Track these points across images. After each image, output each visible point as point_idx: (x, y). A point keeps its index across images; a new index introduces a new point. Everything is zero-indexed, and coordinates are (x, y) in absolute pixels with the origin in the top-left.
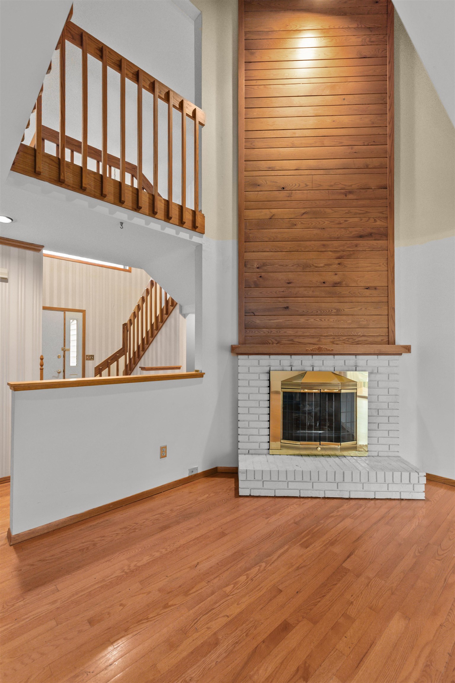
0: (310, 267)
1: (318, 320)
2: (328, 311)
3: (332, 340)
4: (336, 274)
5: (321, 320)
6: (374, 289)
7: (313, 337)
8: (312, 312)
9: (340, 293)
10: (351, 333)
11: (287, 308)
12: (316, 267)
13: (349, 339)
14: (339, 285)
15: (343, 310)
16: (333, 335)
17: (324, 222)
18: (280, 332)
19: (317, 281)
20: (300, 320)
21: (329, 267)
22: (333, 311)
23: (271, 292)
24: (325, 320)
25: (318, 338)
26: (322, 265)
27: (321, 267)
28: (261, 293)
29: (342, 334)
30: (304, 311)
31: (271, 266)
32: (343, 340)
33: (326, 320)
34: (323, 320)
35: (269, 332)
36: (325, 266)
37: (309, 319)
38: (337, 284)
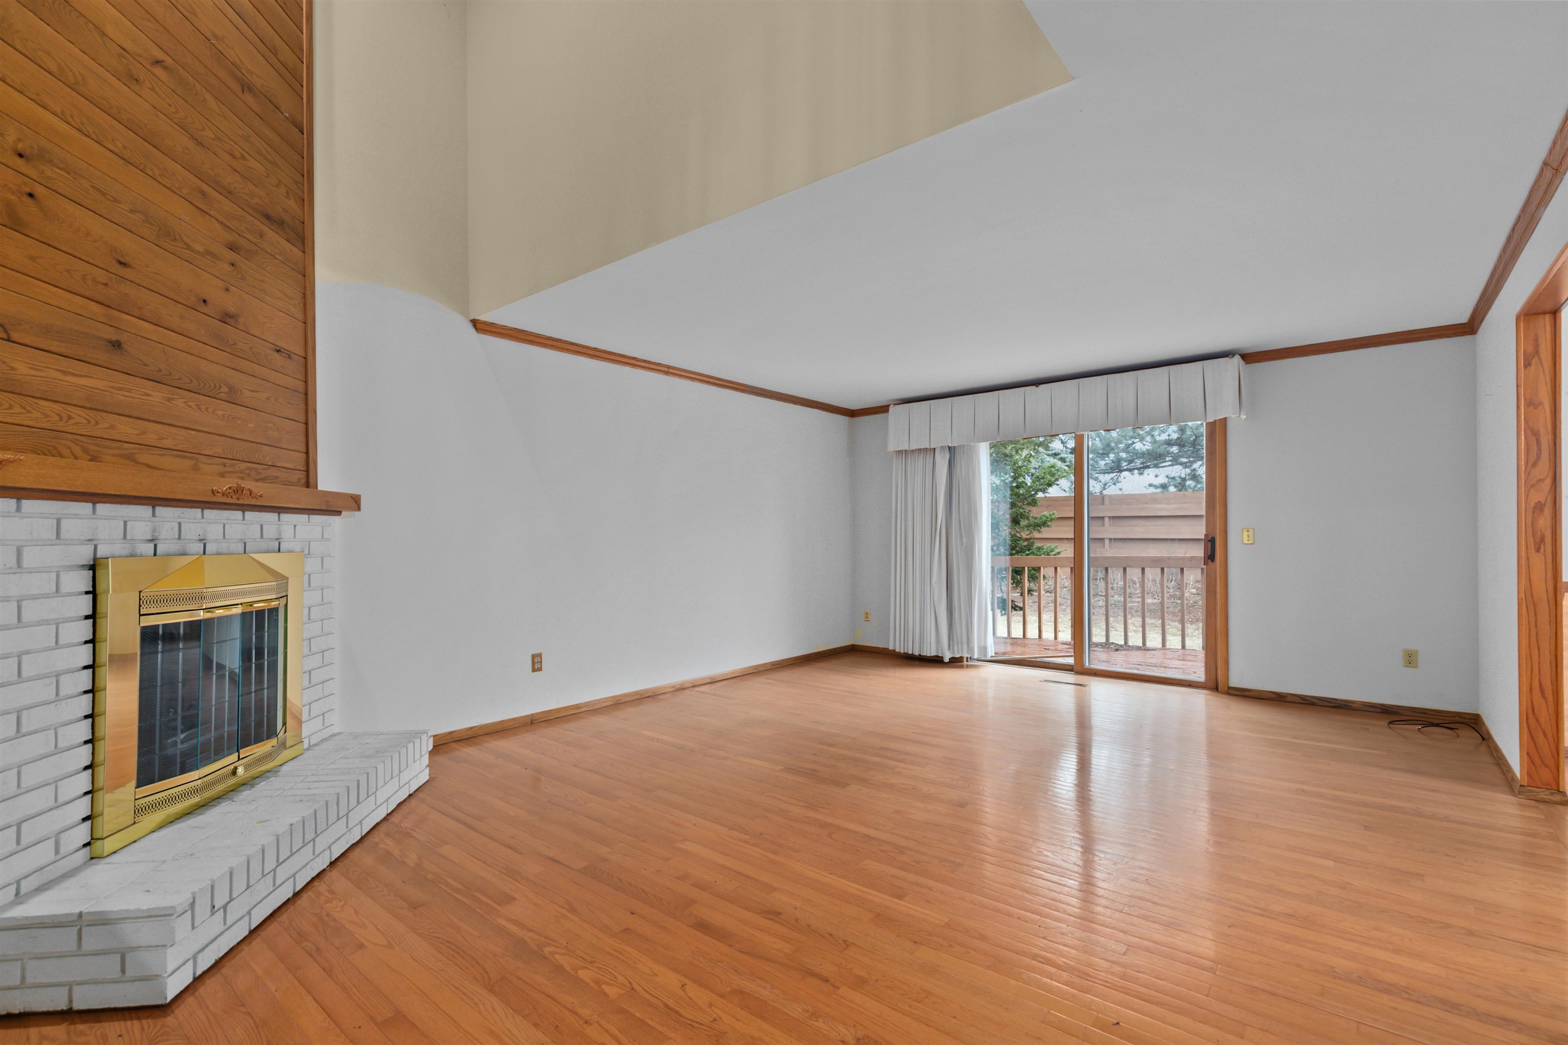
0: (175, 240)
1: (192, 404)
2: (213, 386)
3: (221, 469)
4: (227, 290)
5: (200, 409)
6: (287, 356)
7: (181, 453)
8: (180, 379)
9: (235, 344)
10: (254, 456)
11: (117, 345)
12: (188, 247)
13: (250, 469)
14: (232, 321)
15: (240, 392)
16: (223, 456)
17: (203, 130)
18: (97, 423)
19: (190, 291)
20: (151, 396)
21: (214, 262)
22: (222, 390)
23: (68, 271)
24: (206, 409)
25: (191, 458)
26: (199, 248)
27: (198, 253)
28: (33, 259)
29: (238, 454)
30: (160, 370)
31: (68, 173)
32: (242, 472)
33: (210, 410)
34: (203, 407)
35: (61, 419)
36: (207, 257)
37: (173, 399)
38: (230, 317)
